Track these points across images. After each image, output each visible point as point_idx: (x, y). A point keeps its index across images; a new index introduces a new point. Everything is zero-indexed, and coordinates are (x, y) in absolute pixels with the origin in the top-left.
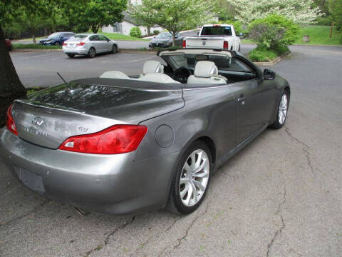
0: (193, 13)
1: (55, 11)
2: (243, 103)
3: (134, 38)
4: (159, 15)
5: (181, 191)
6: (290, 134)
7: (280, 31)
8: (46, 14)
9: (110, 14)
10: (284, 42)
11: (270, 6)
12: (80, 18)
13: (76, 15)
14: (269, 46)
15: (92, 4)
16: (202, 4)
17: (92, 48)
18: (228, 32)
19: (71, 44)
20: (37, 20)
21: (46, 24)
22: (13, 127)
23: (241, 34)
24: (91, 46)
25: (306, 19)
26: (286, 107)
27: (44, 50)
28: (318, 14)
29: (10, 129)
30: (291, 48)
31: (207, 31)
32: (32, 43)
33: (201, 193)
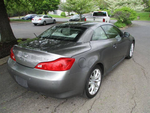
0: (89, 6)
1: (29, 5)
2: (116, 47)
3: (63, 17)
4: (74, 7)
5: (89, 88)
6: (135, 61)
7: (128, 14)
8: (25, 6)
9: (52, 6)
10: (129, 19)
11: (123, 3)
12: (39, 8)
13: (38, 7)
14: (123, 21)
15: (45, 2)
16: (93, 2)
17: (45, 21)
18: (105, 15)
19: (36, 20)
20: (21, 9)
21: (25, 10)
22: (13, 57)
23: (110, 15)
24: (44, 20)
25: (139, 9)
26: (133, 49)
27: (24, 22)
28: (145, 7)
29: (12, 58)
30: (132, 22)
31: (96, 14)
32: (19, 19)
33: (97, 88)
